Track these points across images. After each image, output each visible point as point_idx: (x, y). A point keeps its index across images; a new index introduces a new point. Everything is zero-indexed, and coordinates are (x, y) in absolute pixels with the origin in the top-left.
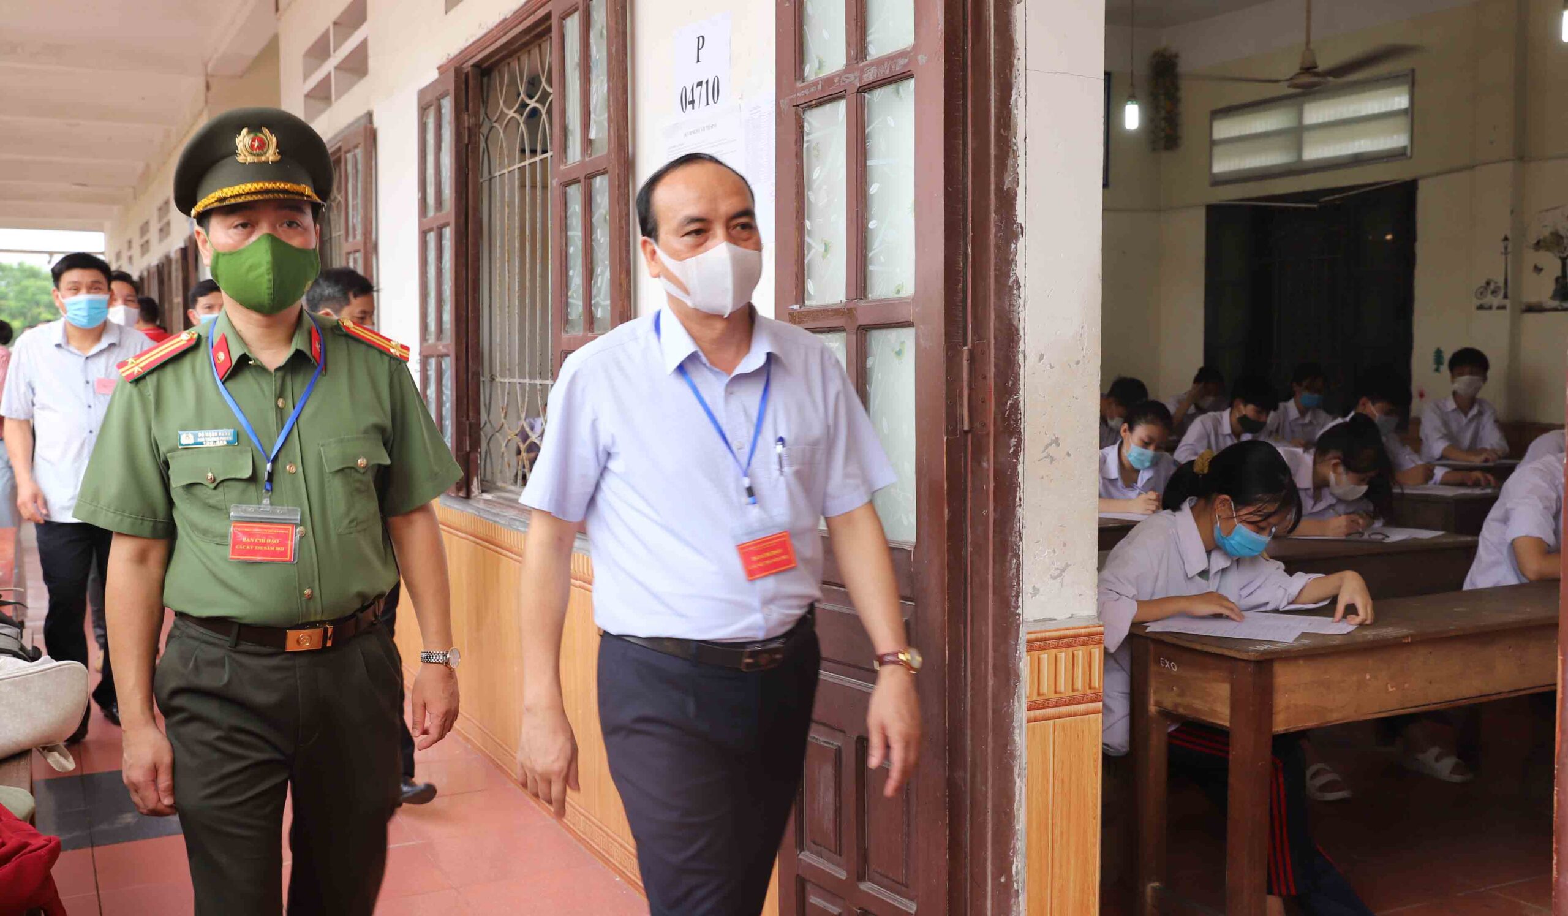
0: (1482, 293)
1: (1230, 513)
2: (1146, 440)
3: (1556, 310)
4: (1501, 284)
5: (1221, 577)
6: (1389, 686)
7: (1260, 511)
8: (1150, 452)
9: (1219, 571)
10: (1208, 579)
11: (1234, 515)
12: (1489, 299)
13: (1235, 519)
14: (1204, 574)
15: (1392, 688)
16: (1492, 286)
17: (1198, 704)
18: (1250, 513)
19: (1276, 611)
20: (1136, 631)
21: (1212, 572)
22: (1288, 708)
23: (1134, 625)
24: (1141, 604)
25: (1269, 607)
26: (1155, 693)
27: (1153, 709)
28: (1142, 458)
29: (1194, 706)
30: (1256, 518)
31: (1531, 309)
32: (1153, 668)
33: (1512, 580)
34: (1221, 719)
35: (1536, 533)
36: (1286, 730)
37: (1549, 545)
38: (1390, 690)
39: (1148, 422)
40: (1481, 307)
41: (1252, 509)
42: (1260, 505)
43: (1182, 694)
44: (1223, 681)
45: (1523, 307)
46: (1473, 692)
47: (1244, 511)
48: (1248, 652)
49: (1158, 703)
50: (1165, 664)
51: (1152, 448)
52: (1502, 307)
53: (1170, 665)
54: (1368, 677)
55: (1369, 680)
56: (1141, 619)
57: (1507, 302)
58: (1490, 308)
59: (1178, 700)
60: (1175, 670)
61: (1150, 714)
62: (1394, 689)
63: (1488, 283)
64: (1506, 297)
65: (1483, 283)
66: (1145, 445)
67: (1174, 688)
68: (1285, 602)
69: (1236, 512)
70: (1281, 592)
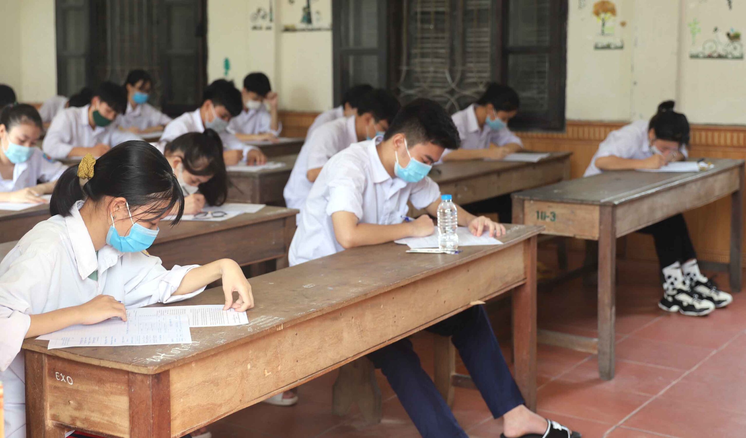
0: (255, 18)
1: (126, 214)
2: (22, 138)
3: (303, 30)
4: (268, 11)
5: (107, 276)
6: (266, 371)
7: (154, 209)
8: (26, 148)
9: (105, 271)
10: (97, 279)
11: (130, 215)
12: (260, 22)
13: (131, 218)
14: (95, 275)
15: (268, 372)
16: (262, 13)
17: (95, 417)
18: (146, 212)
19: (160, 304)
20: (28, 347)
21: (101, 272)
22: (183, 412)
23: (26, 340)
24: (33, 317)
25: (153, 301)
26: (51, 407)
27: (49, 423)
28: (19, 154)
29: (92, 419)
30: (151, 216)
31: (287, 29)
32: (48, 382)
33: (329, 250)
34: (121, 432)
35: (350, 209)
36: (183, 433)
37: (358, 219)
38: (267, 374)
39: (22, 123)
40: (255, 28)
41: (145, 208)
42: (154, 203)
43: (79, 407)
44: (121, 394)
45: (283, 28)
46: (329, 363)
47: (140, 211)
48: (146, 366)
49: (54, 417)
50: (61, 378)
51: (27, 144)
52: (269, 28)
53: (65, 378)
54: (249, 366)
55: (251, 369)
56: (33, 334)
57: (273, 25)
58: (261, 28)
59: (76, 414)
60: (72, 384)
61: (47, 428)
62: (270, 373)
63: (259, 11)
64: (271, 20)
65: (255, 10)
66: (22, 142)
67: (71, 402)
68: (168, 294)
69: (132, 211)
70: (163, 285)
